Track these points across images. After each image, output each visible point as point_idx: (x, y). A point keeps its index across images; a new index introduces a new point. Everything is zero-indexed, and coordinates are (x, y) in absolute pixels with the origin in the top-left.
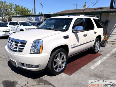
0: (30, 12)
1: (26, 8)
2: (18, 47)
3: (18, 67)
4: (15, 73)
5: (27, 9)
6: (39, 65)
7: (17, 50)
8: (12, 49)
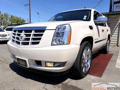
0: (25, 22)
1: (21, 19)
2: (31, 37)
3: (30, 69)
4: (22, 77)
5: (23, 19)
6: (66, 62)
7: (30, 41)
8: (21, 42)
